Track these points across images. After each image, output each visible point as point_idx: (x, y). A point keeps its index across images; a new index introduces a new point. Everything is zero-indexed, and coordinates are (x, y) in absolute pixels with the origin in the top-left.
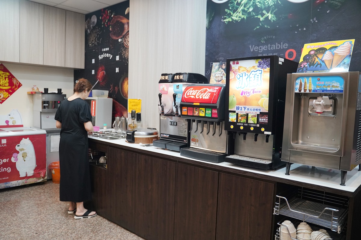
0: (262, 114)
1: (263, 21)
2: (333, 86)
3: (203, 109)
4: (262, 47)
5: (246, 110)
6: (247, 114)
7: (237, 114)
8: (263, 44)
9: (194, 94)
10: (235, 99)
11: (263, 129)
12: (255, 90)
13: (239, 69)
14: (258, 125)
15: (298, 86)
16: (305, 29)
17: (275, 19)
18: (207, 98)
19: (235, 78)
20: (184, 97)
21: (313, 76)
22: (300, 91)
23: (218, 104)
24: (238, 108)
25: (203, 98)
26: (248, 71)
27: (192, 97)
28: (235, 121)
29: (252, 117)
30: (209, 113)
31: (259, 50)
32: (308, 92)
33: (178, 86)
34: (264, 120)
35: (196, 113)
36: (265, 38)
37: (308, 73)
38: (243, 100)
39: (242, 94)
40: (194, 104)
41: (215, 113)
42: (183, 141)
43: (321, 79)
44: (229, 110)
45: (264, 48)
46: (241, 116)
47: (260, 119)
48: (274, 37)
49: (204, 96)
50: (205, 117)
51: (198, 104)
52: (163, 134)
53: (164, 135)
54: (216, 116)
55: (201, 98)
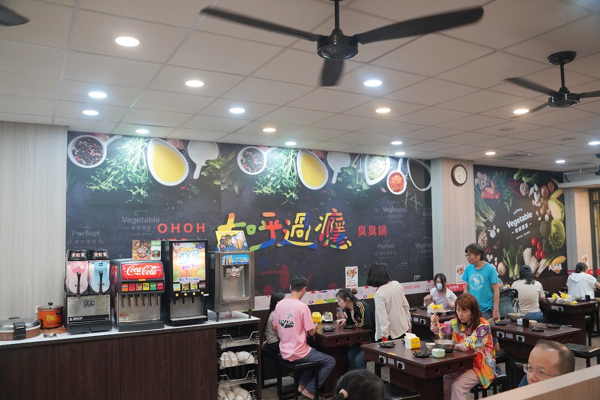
0: (201, 282)
1: (134, 195)
2: (244, 260)
3: (148, 284)
4: (135, 219)
5: (188, 280)
6: (190, 284)
7: (181, 284)
8: (136, 217)
9: (140, 271)
10: (178, 272)
11: (202, 293)
12: (194, 265)
13: (180, 249)
14: (199, 291)
15: (224, 261)
16: (173, 208)
17: (147, 195)
18: (154, 274)
19: (177, 256)
20: (127, 275)
21: (232, 254)
22: (225, 264)
23: (164, 279)
24: (181, 280)
25: (150, 274)
26: (187, 251)
27: (137, 274)
28: (180, 290)
29: (193, 285)
30: (154, 286)
31: (132, 222)
32: (230, 264)
33: (102, 263)
34: (203, 286)
35: (140, 288)
36: (138, 211)
37: (228, 252)
38: (185, 273)
39: (183, 269)
40: (140, 280)
41: (160, 286)
42: (105, 319)
43: (237, 256)
44: (174, 282)
45: (137, 220)
46: (184, 285)
47: (200, 286)
48: (147, 211)
49: (151, 272)
50: (150, 290)
51: (145, 280)
52: (72, 318)
53: (74, 319)
54: (161, 288)
55: (147, 274)
